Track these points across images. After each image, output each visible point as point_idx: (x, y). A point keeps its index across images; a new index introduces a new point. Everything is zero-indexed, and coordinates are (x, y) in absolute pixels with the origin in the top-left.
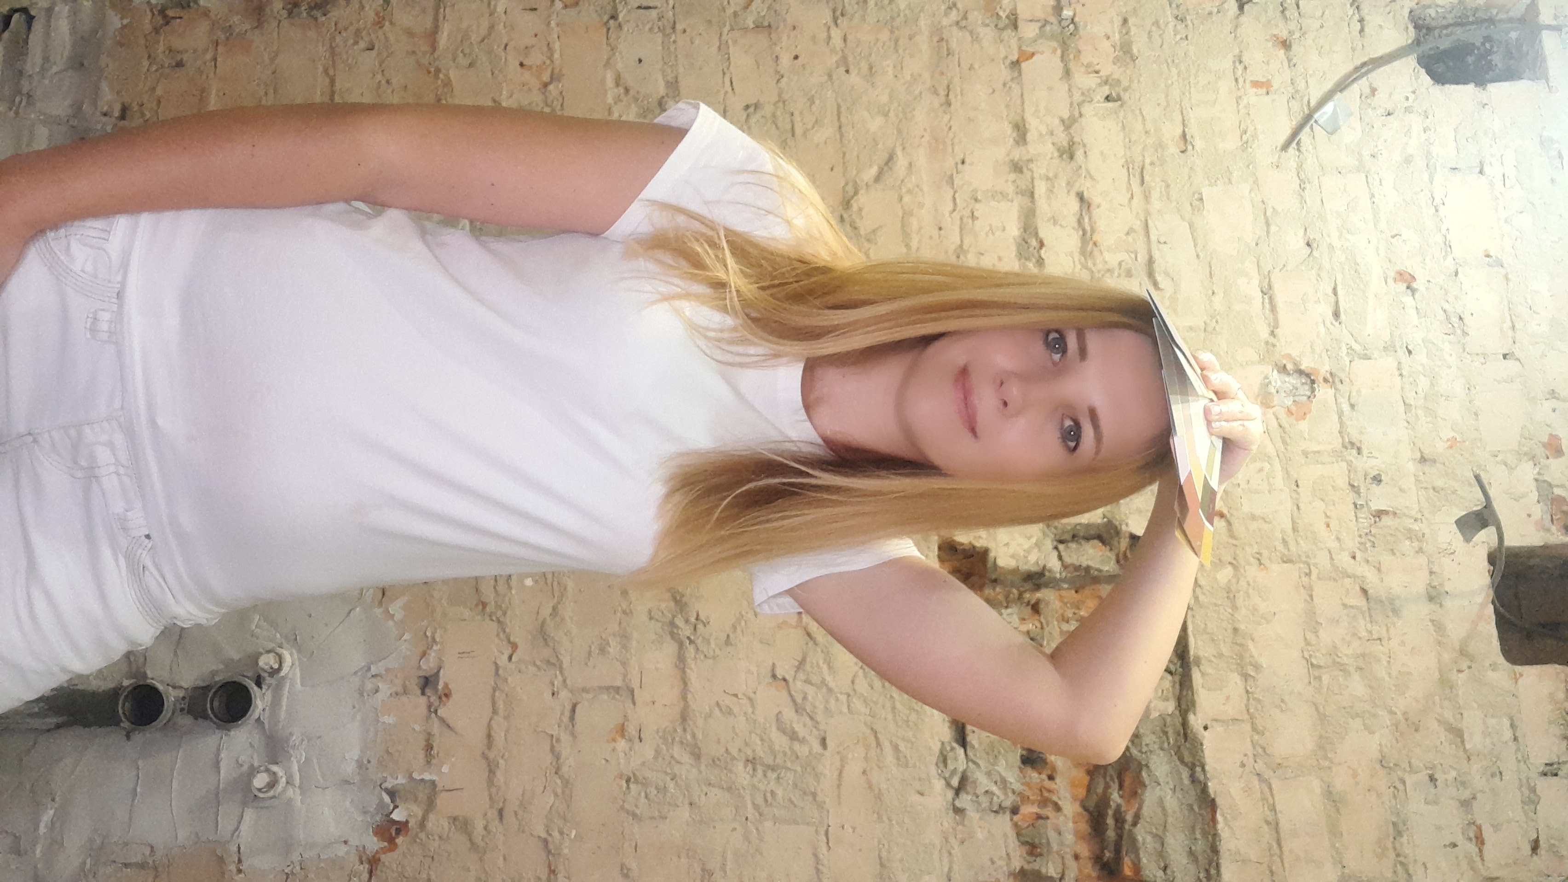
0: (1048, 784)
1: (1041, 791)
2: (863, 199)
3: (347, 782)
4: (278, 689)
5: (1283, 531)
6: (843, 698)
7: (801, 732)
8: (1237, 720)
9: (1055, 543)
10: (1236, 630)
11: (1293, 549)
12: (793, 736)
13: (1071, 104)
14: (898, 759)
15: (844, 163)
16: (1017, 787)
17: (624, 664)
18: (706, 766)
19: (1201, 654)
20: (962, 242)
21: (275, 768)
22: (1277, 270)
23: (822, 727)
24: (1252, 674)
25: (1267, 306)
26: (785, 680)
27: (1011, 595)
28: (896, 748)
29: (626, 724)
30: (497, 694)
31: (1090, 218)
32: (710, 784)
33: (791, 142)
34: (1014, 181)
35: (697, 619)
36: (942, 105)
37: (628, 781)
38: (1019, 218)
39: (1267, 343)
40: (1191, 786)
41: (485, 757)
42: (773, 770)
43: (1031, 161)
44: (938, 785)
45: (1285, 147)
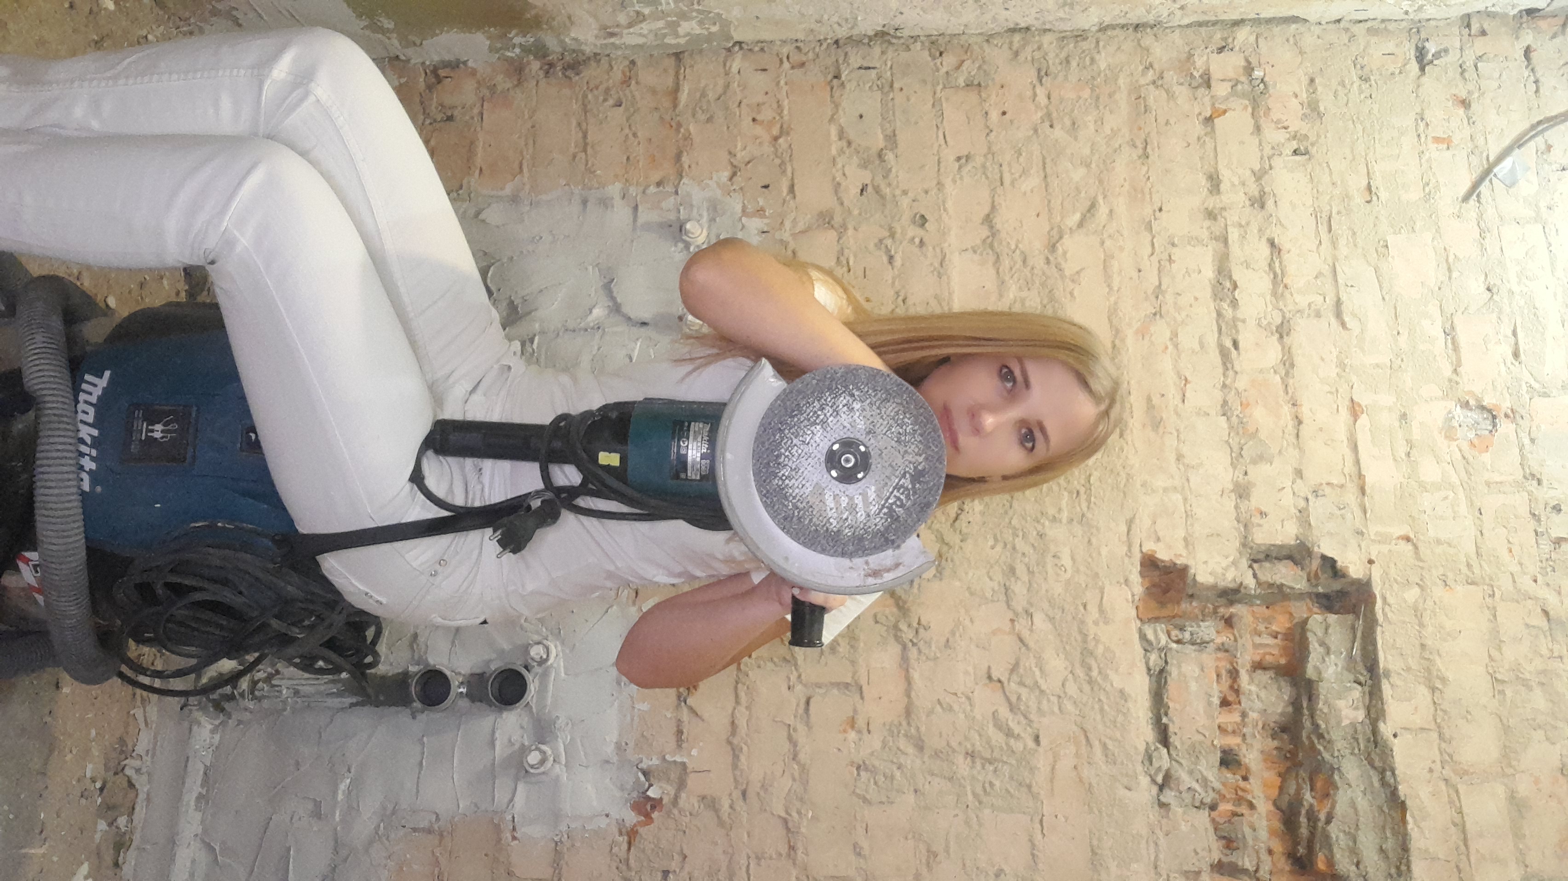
0: (1242, 784)
1: (1236, 791)
2: (1068, 243)
3: (607, 762)
4: (545, 675)
5: (1467, 556)
6: (1054, 699)
7: (1017, 730)
8: (1425, 729)
9: (1250, 562)
10: (1423, 646)
11: (1477, 571)
12: (1009, 733)
13: (1262, 159)
14: (1106, 756)
15: (1049, 210)
16: (1217, 785)
17: (853, 663)
18: (931, 757)
19: (1391, 667)
20: (1160, 284)
21: (543, 747)
22: (1459, 312)
23: (1035, 725)
24: (1440, 686)
25: (1450, 345)
26: (1000, 681)
27: (1207, 610)
28: (1105, 746)
29: (856, 717)
30: (740, 685)
31: (1280, 263)
32: (933, 774)
33: (999, 190)
34: (1209, 228)
35: (919, 624)
36: (1140, 157)
37: (858, 768)
38: (1213, 261)
39: (1450, 380)
40: (1382, 790)
41: (729, 743)
42: (990, 763)
43: (1223, 209)
44: (1145, 781)
45: (1466, 198)
